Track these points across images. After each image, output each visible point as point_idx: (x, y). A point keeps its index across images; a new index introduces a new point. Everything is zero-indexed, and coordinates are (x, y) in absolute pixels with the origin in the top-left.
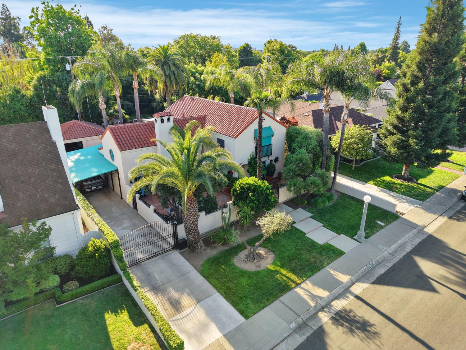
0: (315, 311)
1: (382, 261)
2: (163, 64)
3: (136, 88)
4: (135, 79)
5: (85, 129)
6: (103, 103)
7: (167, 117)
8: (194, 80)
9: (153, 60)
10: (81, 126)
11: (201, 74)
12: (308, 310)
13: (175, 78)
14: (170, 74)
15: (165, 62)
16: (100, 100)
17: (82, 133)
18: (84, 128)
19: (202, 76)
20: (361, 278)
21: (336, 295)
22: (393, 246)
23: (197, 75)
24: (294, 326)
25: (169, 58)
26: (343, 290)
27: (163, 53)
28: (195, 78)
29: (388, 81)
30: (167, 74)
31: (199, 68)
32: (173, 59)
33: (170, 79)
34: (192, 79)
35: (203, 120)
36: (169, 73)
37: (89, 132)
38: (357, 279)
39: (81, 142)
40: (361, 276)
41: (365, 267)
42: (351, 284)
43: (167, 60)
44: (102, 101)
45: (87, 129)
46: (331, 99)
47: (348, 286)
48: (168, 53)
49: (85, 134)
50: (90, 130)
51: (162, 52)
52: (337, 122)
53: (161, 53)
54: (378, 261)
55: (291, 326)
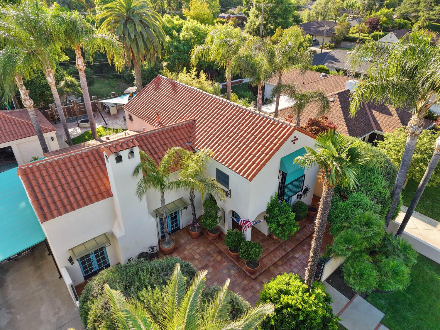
2: (126, 21)
3: (81, 70)
4: (78, 56)
5: (14, 126)
6: (28, 98)
7: (128, 151)
8: (170, 40)
9: (111, 15)
10: (8, 121)
11: (179, 31)
13: (144, 43)
14: (137, 37)
15: (128, 18)
16: (22, 94)
17: (9, 133)
18: (13, 123)
19: (181, 34)
23: (174, 32)
25: (133, 12)
27: (125, 5)
28: (171, 35)
29: (392, 32)
30: (133, 37)
31: (176, 22)
32: (139, 14)
33: (137, 44)
34: (168, 39)
35: (190, 130)
36: (135, 36)
37: (21, 131)
39: (10, 147)
43: (131, 15)
44: (24, 94)
45: (18, 125)
46: (339, 62)
48: (133, 5)
49: (15, 135)
50: (23, 127)
51: (123, 3)
52: (372, 110)
53: (122, 5)
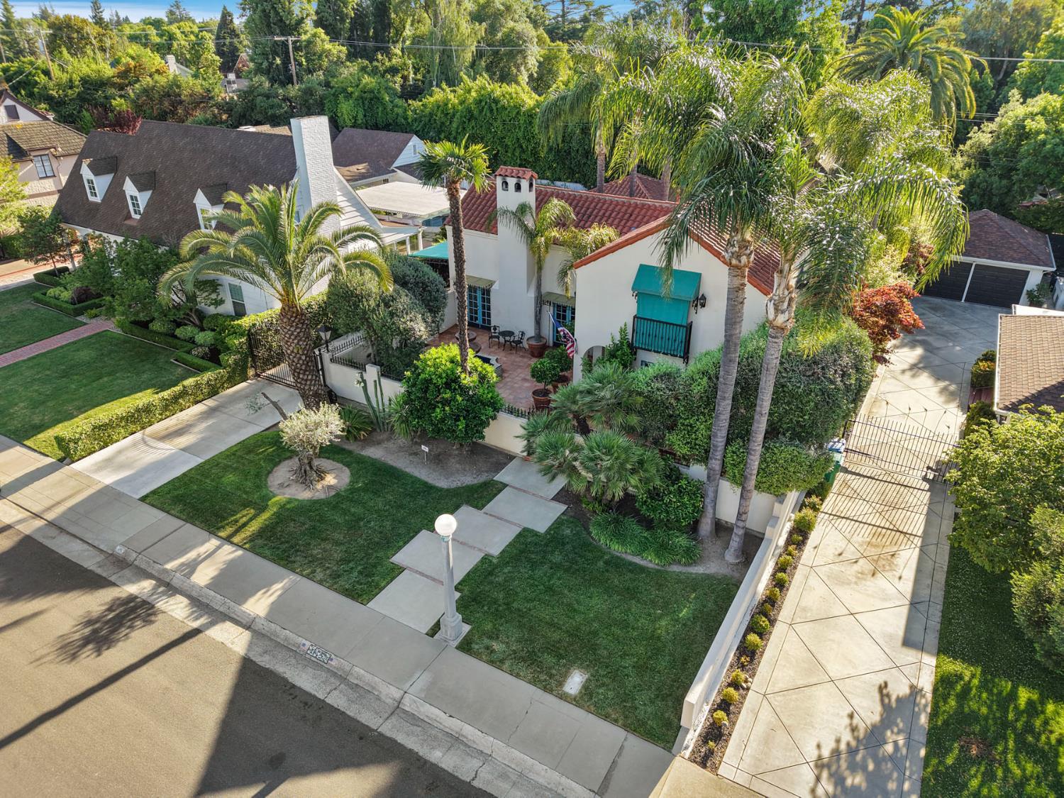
0: (156, 574)
1: (357, 685)
12: (154, 562)
20: (271, 640)
21: (205, 600)
22: (437, 711)
24: (119, 552)
26: (222, 609)
38: (263, 632)
40: (278, 640)
41: (308, 643)
42: (244, 622)
47: (235, 617)
54: (349, 673)
55: (118, 547)
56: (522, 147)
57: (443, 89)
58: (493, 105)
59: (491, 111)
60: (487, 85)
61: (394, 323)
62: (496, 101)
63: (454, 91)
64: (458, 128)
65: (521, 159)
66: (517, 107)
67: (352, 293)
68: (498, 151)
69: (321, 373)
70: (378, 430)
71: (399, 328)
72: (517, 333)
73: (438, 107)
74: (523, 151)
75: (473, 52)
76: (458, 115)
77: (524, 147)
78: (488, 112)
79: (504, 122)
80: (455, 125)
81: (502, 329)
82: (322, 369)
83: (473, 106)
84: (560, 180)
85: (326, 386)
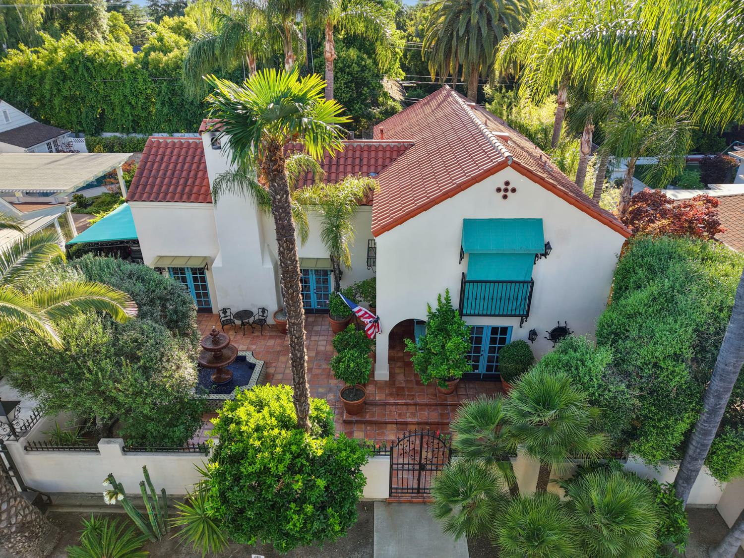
3: (328, 59)
4: (327, 38)
35: (394, 157)
56: (130, 103)
57: (21, 51)
58: (89, 64)
59: (88, 69)
60: (76, 44)
61: (154, 386)
62: (91, 60)
63: (36, 52)
64: (51, 90)
65: (132, 115)
66: (118, 64)
67: (62, 358)
68: (103, 110)
69: (11, 473)
70: (154, 540)
71: (164, 389)
72: (255, 311)
73: (21, 70)
74: (133, 108)
75: (42, 14)
76: (49, 76)
77: (133, 103)
78: (84, 71)
79: (104, 81)
80: (47, 87)
81: (234, 310)
82: (13, 467)
83: (64, 67)
84: (178, 131)
85: (25, 489)
